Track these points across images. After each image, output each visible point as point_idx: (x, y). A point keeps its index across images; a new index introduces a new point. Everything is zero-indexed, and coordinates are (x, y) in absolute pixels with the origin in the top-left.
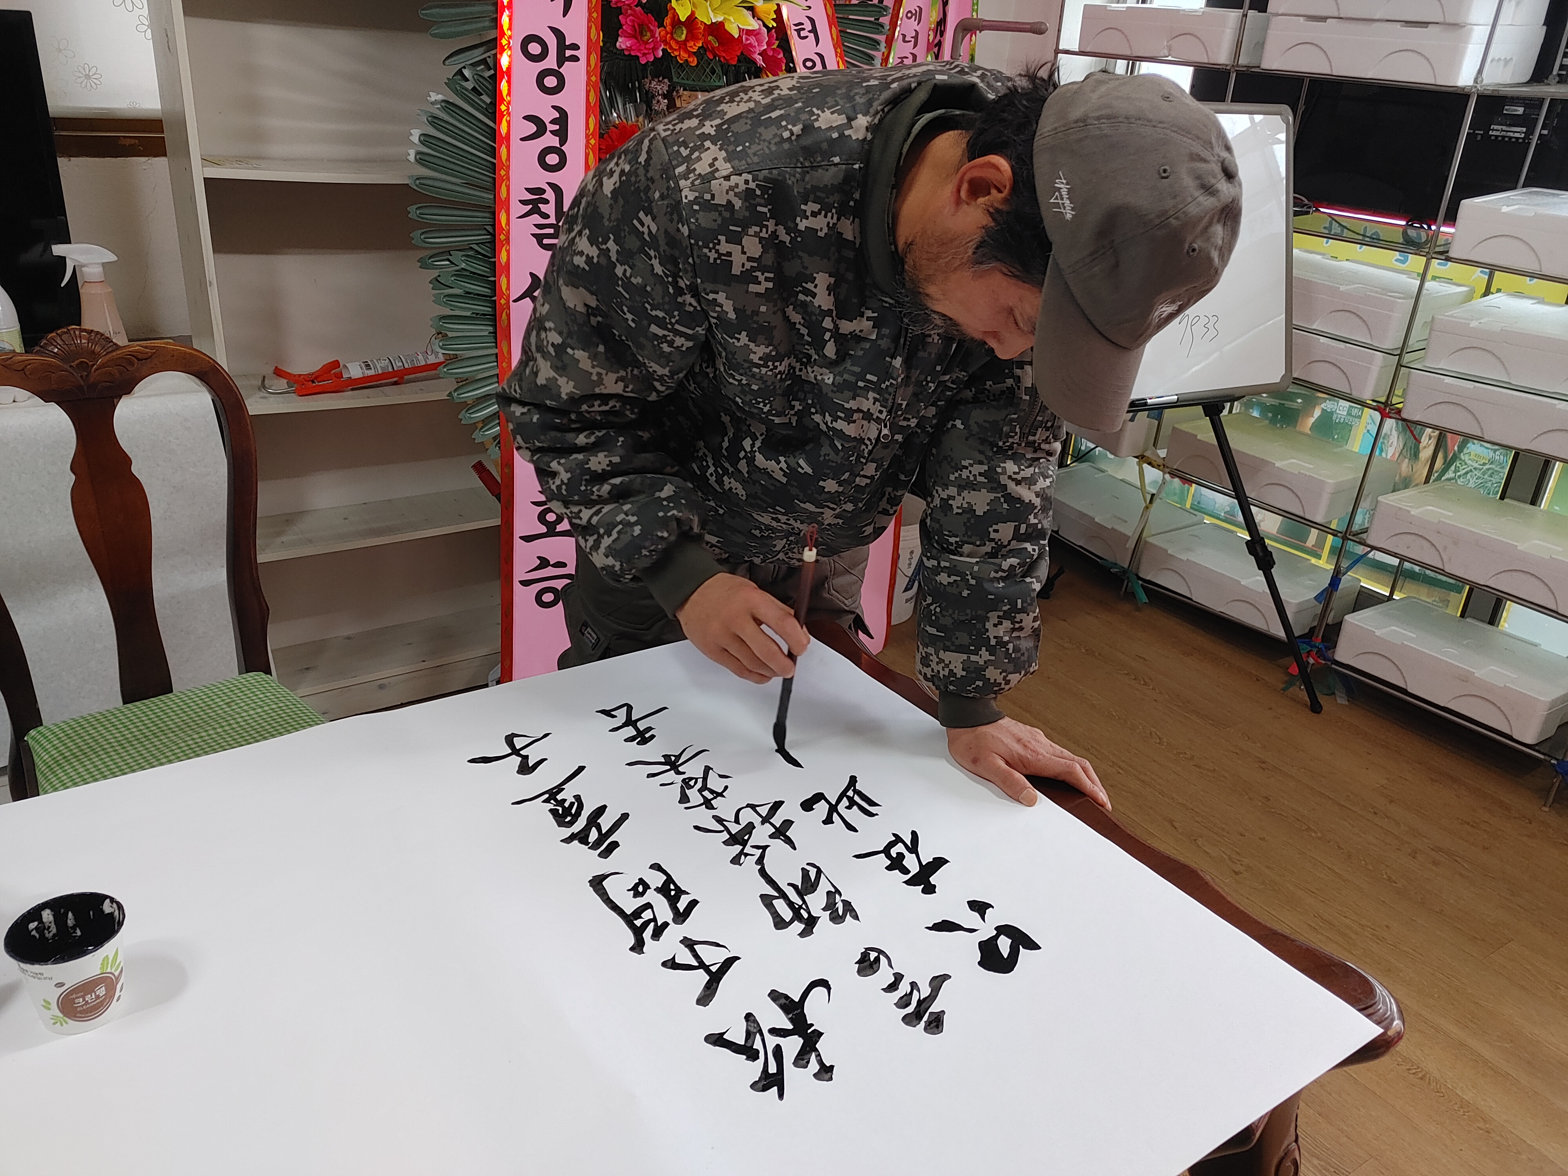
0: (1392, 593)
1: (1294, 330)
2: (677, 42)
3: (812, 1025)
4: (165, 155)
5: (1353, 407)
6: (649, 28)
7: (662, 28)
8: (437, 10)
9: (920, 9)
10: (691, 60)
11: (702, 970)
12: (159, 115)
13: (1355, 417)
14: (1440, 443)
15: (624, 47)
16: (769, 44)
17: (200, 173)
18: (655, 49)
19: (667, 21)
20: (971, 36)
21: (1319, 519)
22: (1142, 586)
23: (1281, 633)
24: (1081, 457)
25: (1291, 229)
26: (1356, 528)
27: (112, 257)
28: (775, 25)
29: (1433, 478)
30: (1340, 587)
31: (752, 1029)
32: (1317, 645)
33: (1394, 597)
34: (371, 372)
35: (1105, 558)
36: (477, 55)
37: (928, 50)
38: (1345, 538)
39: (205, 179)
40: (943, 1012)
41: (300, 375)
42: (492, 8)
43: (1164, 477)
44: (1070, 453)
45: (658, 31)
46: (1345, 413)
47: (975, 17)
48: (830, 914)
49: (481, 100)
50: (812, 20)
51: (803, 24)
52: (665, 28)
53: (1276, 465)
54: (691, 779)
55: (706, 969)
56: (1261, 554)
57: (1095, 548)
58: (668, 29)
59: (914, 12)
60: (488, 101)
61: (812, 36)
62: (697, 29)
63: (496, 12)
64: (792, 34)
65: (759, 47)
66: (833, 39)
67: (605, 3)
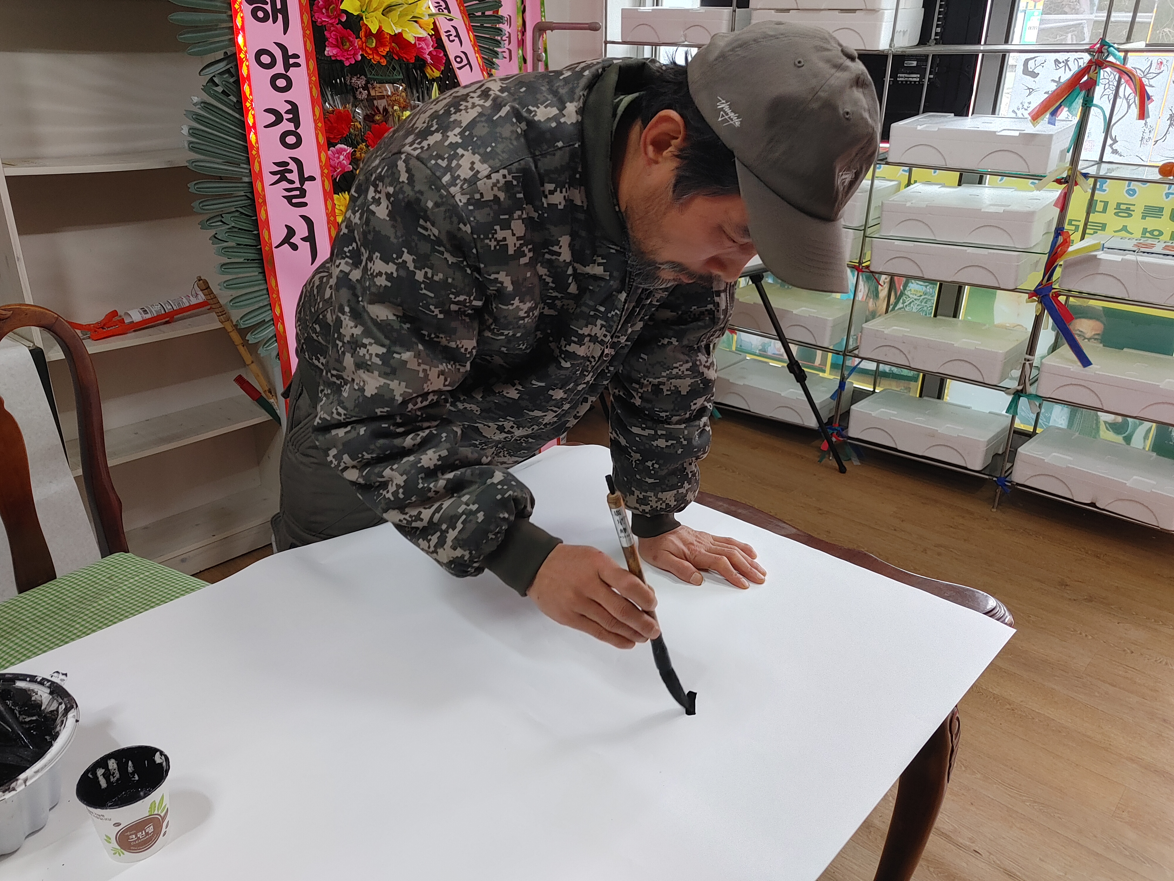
0: (874, 388)
2: (370, 49)
6: (349, 39)
7: (359, 39)
8: (188, 35)
9: (510, 16)
10: (382, 61)
14: (892, 285)
15: (331, 54)
16: (432, 47)
17: (3, 173)
18: (355, 54)
19: (362, 34)
20: (545, 34)
21: (823, 344)
23: (817, 425)
26: (851, 347)
28: (434, 32)
29: (890, 309)
30: (846, 387)
32: (836, 427)
33: (876, 391)
34: (148, 316)
36: (223, 66)
37: (519, 46)
38: (845, 355)
39: (5, 177)
42: (229, 31)
45: (357, 41)
47: (544, 21)
49: (230, 100)
50: (455, 28)
51: (450, 31)
52: (361, 39)
53: (793, 312)
56: (797, 372)
58: (363, 39)
60: (235, 100)
61: (456, 39)
62: (384, 38)
63: (233, 34)
64: (444, 38)
65: (429, 48)
66: (471, 41)
67: (314, 23)
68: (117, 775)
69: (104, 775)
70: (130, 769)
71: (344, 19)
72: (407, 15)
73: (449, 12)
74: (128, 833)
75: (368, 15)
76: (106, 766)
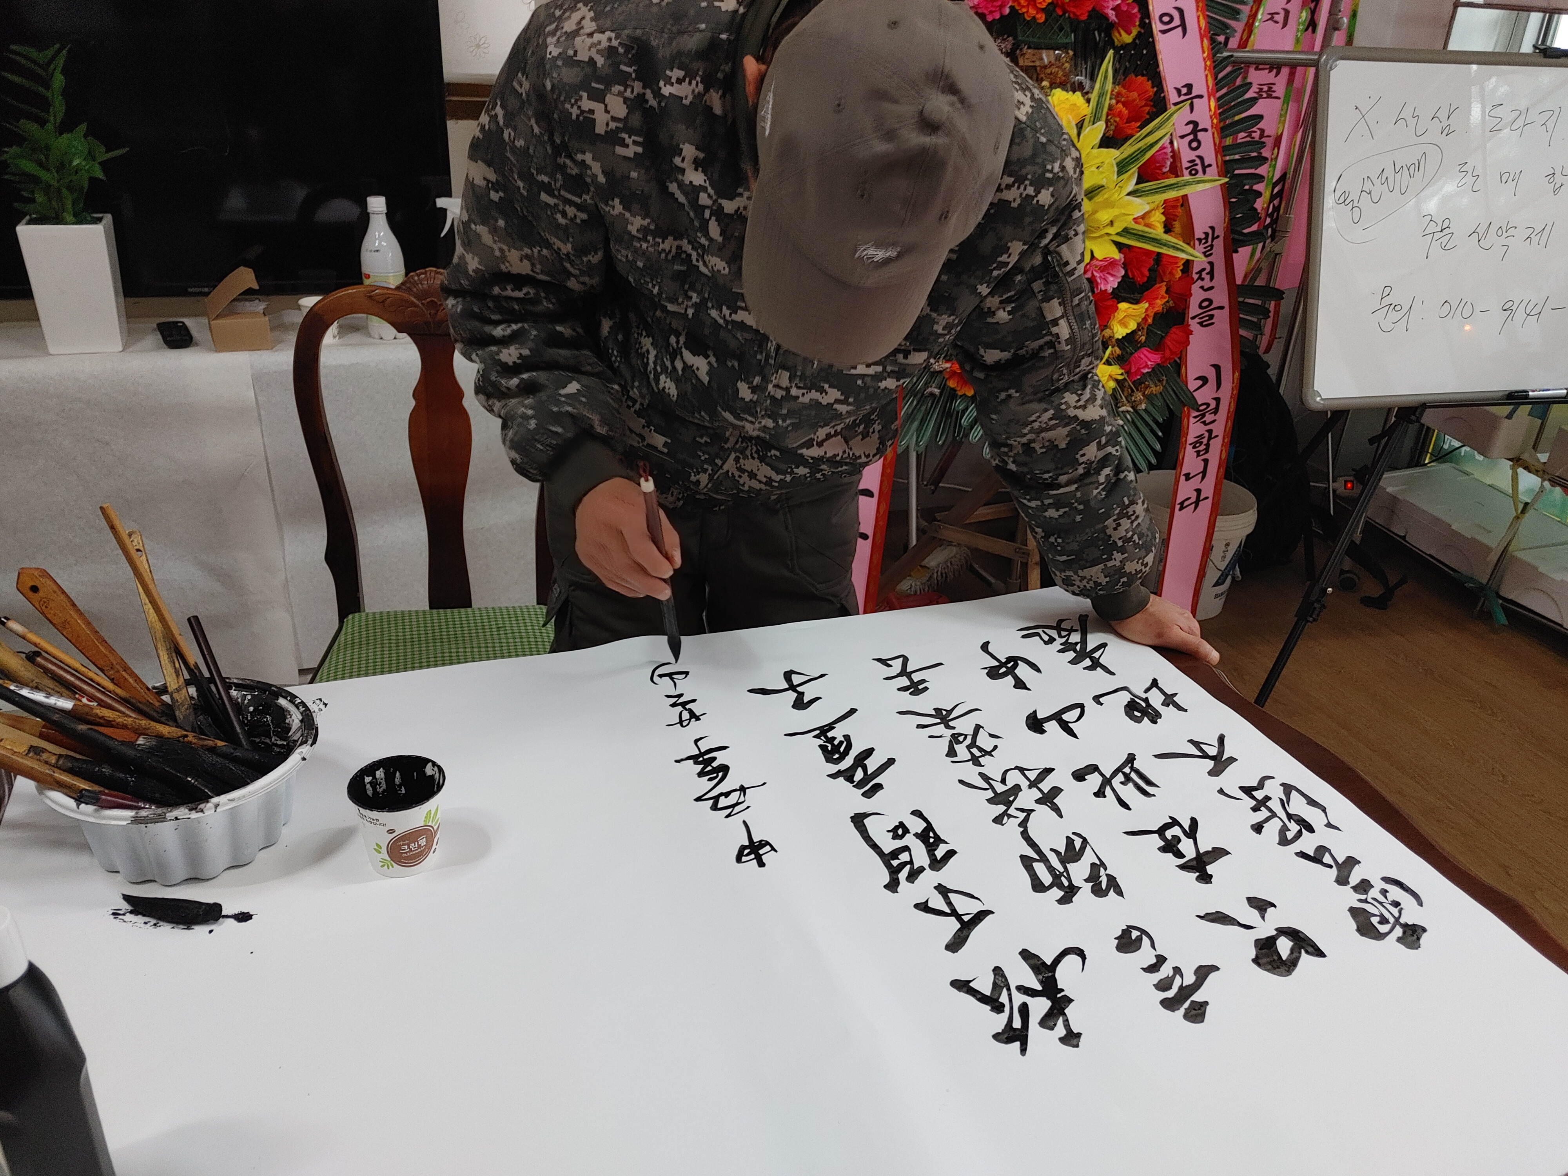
3: (1062, 990)
10: (1038, 16)
11: (953, 918)
18: (1002, 6)
22: (1502, 606)
31: (999, 983)
35: (1461, 571)
40: (1206, 1003)
43: (1542, 485)
44: (1430, 451)
48: (1093, 886)
54: (961, 735)
55: (959, 917)
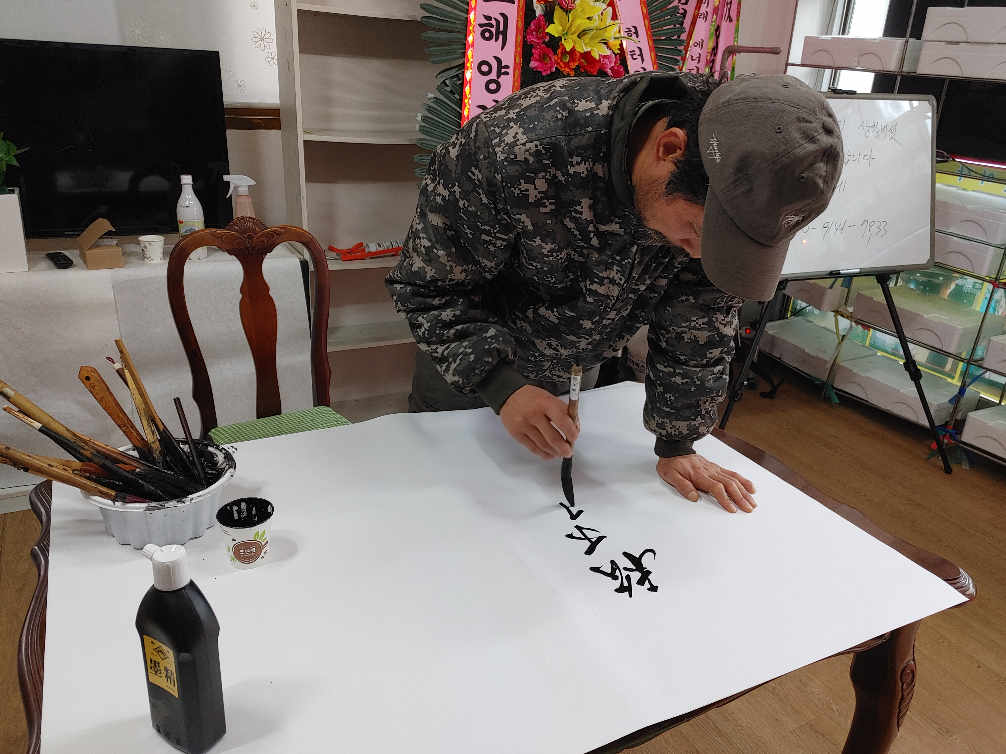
0: (1001, 401)
1: (936, 233)
2: (564, 63)
3: (646, 568)
4: (279, 128)
5: (976, 283)
6: (548, 56)
7: (556, 56)
8: (434, 48)
9: (703, 41)
10: (571, 73)
11: (586, 540)
12: (278, 107)
13: (977, 289)
15: (533, 66)
16: (615, 63)
17: (302, 137)
18: (551, 67)
19: (559, 51)
20: (733, 56)
21: (952, 351)
22: (836, 393)
23: (926, 423)
24: (797, 313)
25: (935, 171)
26: (976, 357)
27: (253, 183)
28: (619, 52)
30: (965, 394)
31: (614, 567)
32: (950, 431)
33: (1002, 404)
34: (381, 249)
35: (812, 375)
36: (453, 72)
37: (706, 65)
38: (970, 364)
39: (304, 141)
41: (343, 250)
42: (462, 46)
43: (851, 324)
44: (790, 310)
45: (554, 57)
46: (971, 286)
47: (736, 45)
49: (455, 97)
50: (640, 49)
51: (634, 51)
52: (558, 55)
53: (925, 317)
55: (589, 540)
56: (913, 371)
57: (805, 369)
59: (698, 42)
60: (458, 97)
61: (639, 58)
62: (576, 55)
63: (465, 49)
64: (629, 57)
65: (610, 65)
66: (652, 59)
67: (525, 42)
68: (245, 514)
69: (237, 511)
70: (254, 512)
71: (547, 40)
72: (597, 38)
73: (637, 36)
74: (240, 548)
75: (566, 38)
76: (239, 506)
